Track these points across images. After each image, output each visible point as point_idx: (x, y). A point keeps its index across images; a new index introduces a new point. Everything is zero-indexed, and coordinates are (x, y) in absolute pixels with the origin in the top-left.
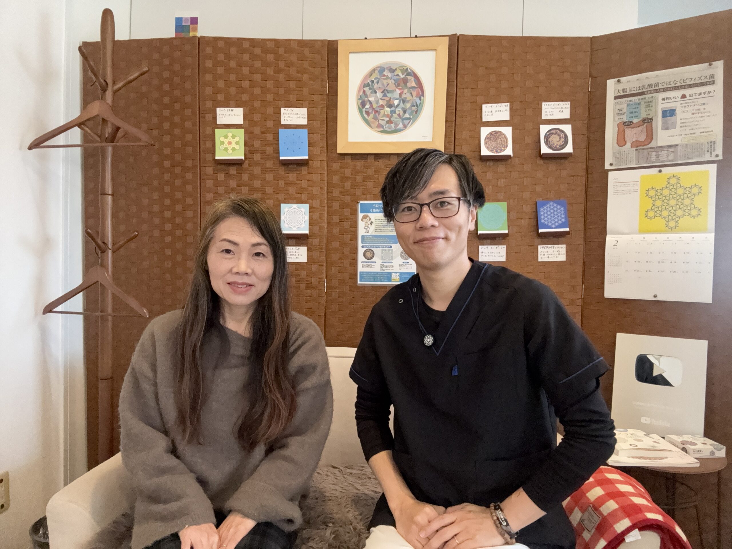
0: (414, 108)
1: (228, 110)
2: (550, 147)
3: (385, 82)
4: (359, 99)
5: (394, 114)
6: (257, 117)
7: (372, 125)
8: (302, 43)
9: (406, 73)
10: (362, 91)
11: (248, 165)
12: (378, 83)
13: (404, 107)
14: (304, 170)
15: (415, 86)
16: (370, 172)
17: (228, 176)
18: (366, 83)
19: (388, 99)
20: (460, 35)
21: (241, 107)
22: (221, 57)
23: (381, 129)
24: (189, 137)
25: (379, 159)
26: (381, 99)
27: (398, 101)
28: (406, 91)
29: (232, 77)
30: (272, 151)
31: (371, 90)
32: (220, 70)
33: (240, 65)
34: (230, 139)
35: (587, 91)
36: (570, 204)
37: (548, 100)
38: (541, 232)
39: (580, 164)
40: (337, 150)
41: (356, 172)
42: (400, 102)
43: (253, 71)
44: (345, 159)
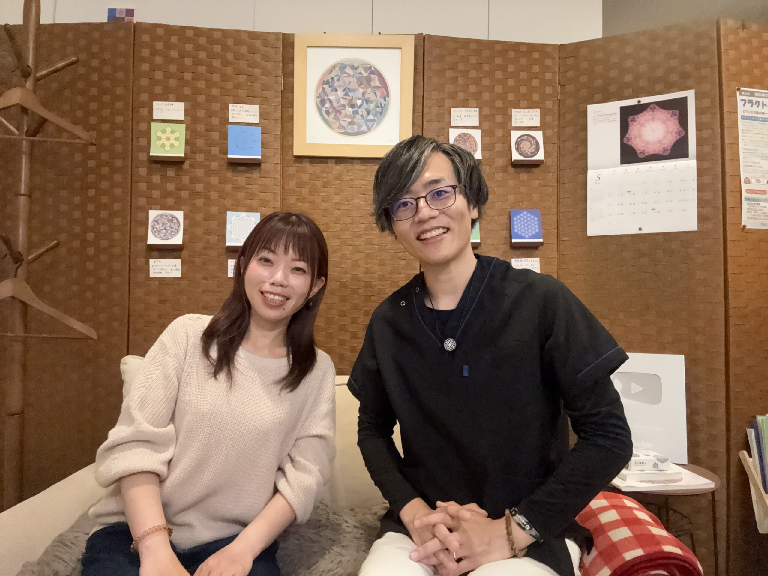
0: (378, 109)
1: (166, 104)
2: (521, 154)
3: (347, 80)
4: (318, 97)
5: (356, 115)
6: (201, 113)
7: (332, 126)
8: (253, 35)
9: (369, 72)
10: (321, 89)
11: (188, 166)
12: (338, 80)
13: (368, 107)
14: (255, 174)
15: (379, 85)
16: (331, 177)
17: (165, 178)
18: (326, 80)
19: (350, 98)
20: (426, 34)
21: (182, 101)
22: (160, 46)
23: (343, 131)
24: (119, 133)
25: (341, 163)
26: (342, 98)
27: (361, 101)
28: (369, 90)
29: (173, 68)
30: (218, 152)
31: (331, 89)
32: (159, 60)
33: (182, 55)
34: (168, 134)
35: (557, 99)
36: (543, 215)
37: (518, 107)
38: (514, 243)
39: (551, 174)
40: (293, 152)
41: (315, 177)
42: (363, 102)
43: (197, 62)
44: (302, 163)
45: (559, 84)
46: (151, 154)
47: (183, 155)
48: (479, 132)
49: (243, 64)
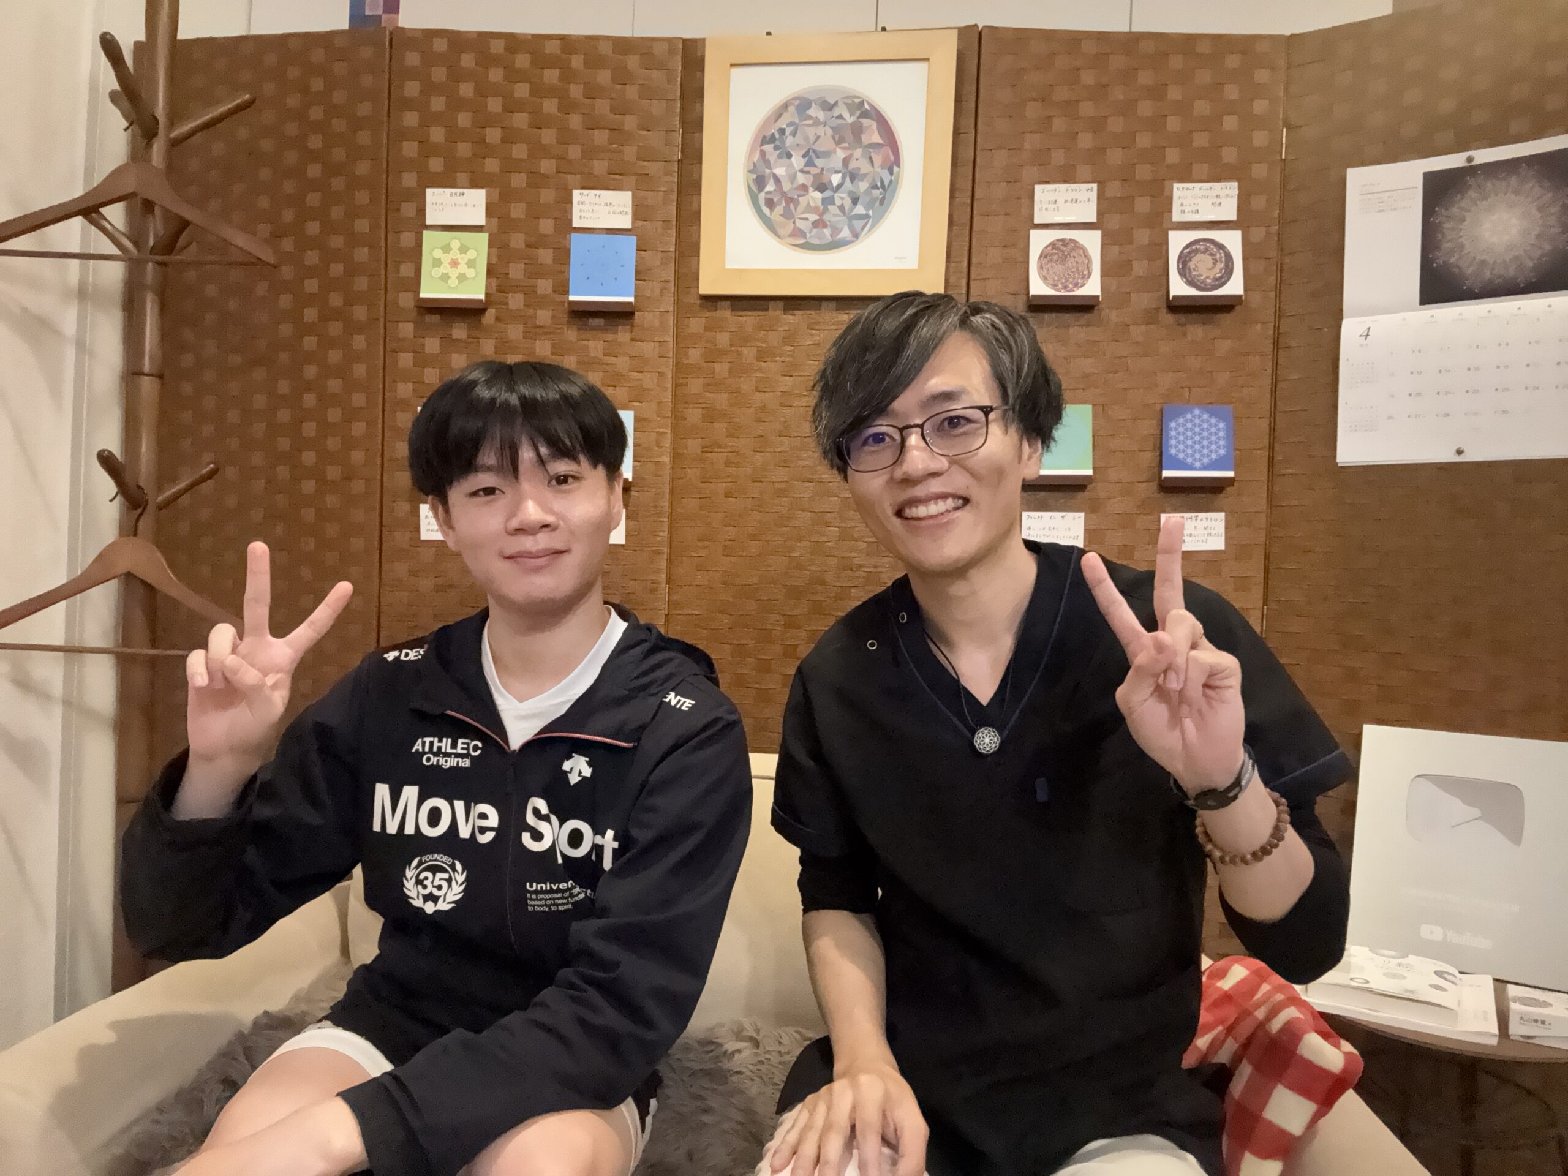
0: (876, 193)
1: (451, 194)
2: (1191, 283)
3: (811, 132)
4: (750, 171)
5: (829, 207)
6: (518, 211)
7: (781, 232)
8: (624, 45)
9: (858, 113)
10: (757, 154)
11: (492, 318)
12: (794, 134)
13: (854, 190)
14: (623, 335)
15: (880, 141)
16: (774, 338)
17: (449, 343)
18: (768, 134)
19: (817, 171)
20: (984, 27)
21: (482, 188)
22: (439, 74)
23: (801, 241)
24: (362, 254)
25: (796, 309)
26: (802, 171)
27: (840, 175)
28: (858, 153)
29: (464, 120)
30: (549, 291)
31: (778, 152)
32: (438, 104)
33: (483, 91)
34: (455, 254)
35: (1279, 158)
36: (1237, 418)
37: (1186, 177)
38: (1167, 479)
39: (1259, 327)
40: (698, 287)
41: (741, 339)
42: (844, 178)
43: (512, 106)
44: (716, 310)
45: (1287, 124)
46: (422, 295)
47: (482, 297)
48: (1097, 235)
49: (602, 106)
